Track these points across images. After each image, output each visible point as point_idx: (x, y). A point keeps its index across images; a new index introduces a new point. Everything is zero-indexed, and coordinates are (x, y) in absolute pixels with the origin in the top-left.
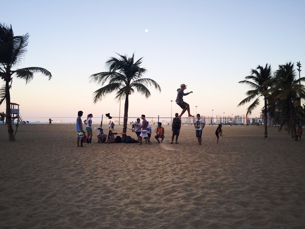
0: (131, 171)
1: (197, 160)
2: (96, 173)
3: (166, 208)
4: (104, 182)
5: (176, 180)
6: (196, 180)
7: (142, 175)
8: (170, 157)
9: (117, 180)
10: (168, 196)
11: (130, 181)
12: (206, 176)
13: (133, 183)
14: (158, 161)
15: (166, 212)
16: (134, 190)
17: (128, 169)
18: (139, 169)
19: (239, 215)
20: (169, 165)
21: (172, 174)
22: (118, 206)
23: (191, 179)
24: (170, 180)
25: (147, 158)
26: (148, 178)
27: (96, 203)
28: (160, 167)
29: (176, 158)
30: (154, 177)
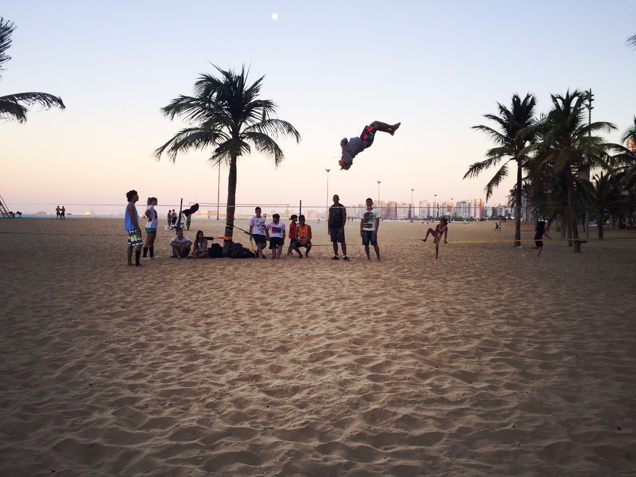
0: (243, 314)
1: (377, 292)
2: (168, 320)
3: (313, 386)
4: (186, 337)
5: (333, 332)
6: (375, 332)
7: (264, 322)
8: (323, 285)
9: (213, 332)
10: (318, 365)
11: (241, 336)
12: (395, 324)
13: (247, 339)
14: (299, 294)
15: (313, 396)
16: (248, 353)
17: (235, 311)
18: (260, 311)
19: (457, 398)
20: (321, 302)
21: (326, 319)
22: (215, 384)
23: (364, 329)
24: (323, 332)
25: (277, 288)
26: (277, 328)
27: (169, 381)
28: (303, 306)
29: (335, 288)
30: (290, 327)
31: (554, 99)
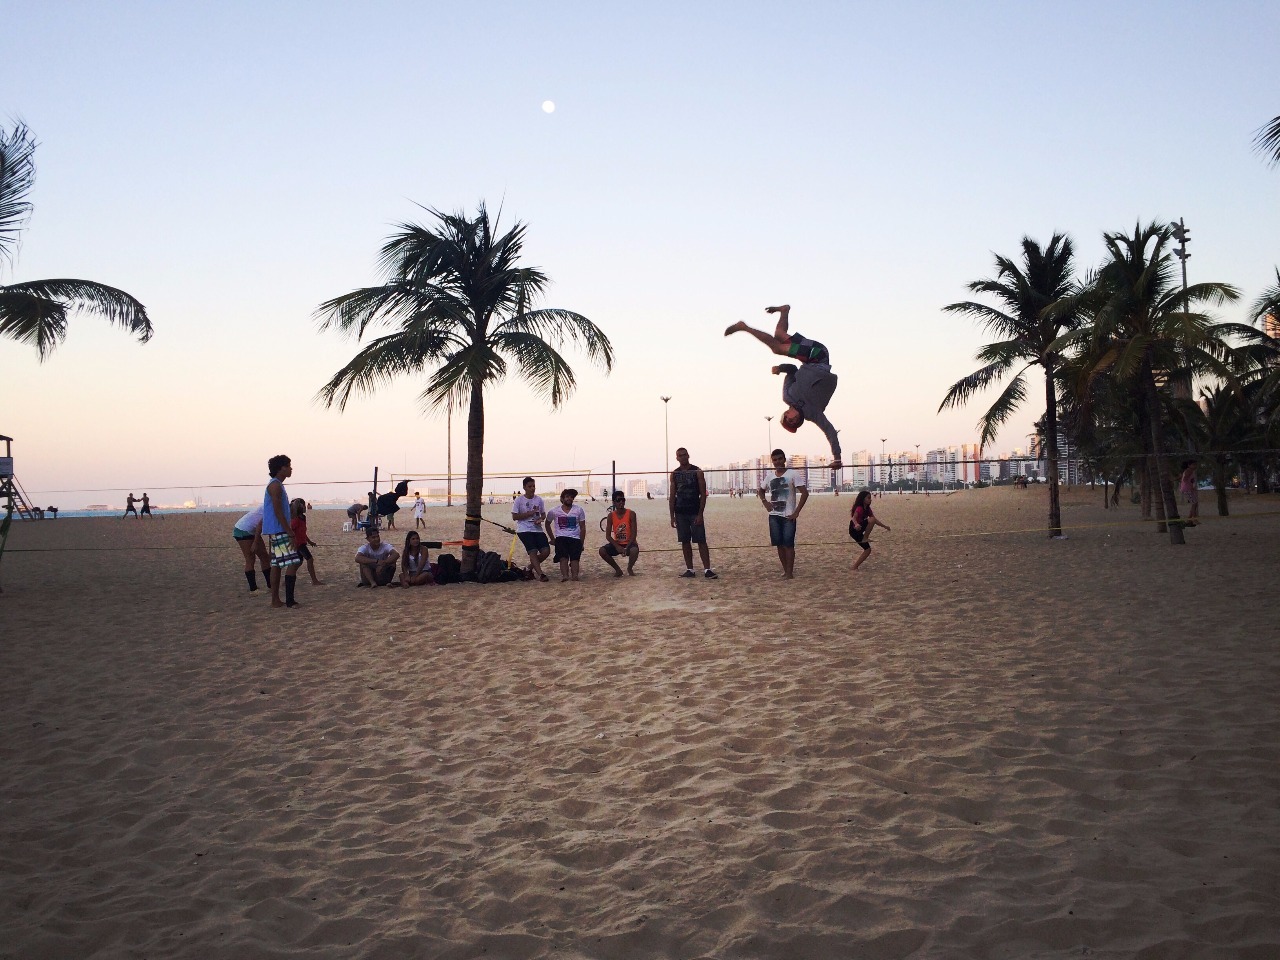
0: (507, 697)
1: (776, 641)
2: (356, 713)
3: (654, 842)
4: (390, 749)
5: (690, 728)
6: (775, 723)
7: (549, 712)
8: (665, 631)
9: (446, 737)
10: (661, 796)
11: (502, 741)
12: (815, 705)
13: (516, 748)
14: (617, 650)
15: (654, 863)
16: (518, 778)
17: (490, 691)
18: (538, 688)
19: (952, 856)
20: (663, 665)
21: (674, 702)
22: (454, 845)
23: (753, 719)
24: (669, 727)
25: (573, 640)
26: (575, 723)
27: (359, 841)
28: (625, 676)
29: (690, 636)
30: (601, 719)
31: (1111, 241)
